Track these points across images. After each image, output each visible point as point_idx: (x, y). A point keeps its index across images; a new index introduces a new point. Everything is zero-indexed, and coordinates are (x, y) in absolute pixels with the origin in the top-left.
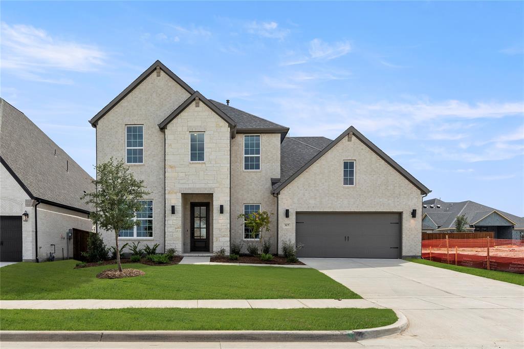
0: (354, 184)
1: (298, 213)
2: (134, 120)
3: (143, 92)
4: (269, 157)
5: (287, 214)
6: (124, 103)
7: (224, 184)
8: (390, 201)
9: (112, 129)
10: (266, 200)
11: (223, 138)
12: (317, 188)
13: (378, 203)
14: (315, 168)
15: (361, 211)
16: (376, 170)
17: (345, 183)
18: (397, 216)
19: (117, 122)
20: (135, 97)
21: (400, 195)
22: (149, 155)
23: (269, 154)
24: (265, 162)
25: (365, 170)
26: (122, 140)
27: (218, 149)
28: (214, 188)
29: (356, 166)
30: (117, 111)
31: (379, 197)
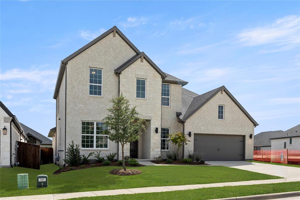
0: (223, 118)
1: (195, 134)
2: (97, 65)
3: (103, 46)
4: (175, 99)
5: (190, 134)
6: (88, 51)
7: (158, 115)
8: (240, 129)
9: (79, 68)
10: (173, 125)
11: (157, 85)
12: (205, 120)
13: (235, 130)
14: (204, 107)
15: (227, 134)
16: (234, 111)
17: (219, 118)
18: (242, 137)
19: (83, 64)
20: (97, 49)
21: (244, 126)
22: (107, 90)
23: (175, 97)
24: (173, 101)
25: (229, 111)
26: (87, 78)
27: (154, 91)
28: (151, 117)
29: (224, 109)
30: (83, 57)
31: (235, 126)
